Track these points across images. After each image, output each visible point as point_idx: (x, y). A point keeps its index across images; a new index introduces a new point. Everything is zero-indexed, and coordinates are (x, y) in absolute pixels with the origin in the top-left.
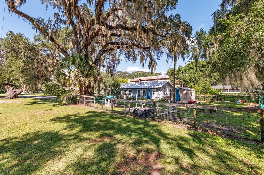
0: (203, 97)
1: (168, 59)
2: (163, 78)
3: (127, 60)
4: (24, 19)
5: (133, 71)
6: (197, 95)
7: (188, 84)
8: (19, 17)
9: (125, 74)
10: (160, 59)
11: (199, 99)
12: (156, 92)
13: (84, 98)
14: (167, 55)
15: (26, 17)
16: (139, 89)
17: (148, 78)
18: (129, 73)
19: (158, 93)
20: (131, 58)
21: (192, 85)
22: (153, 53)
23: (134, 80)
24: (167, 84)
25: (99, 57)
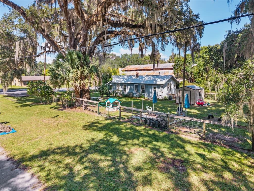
0: (213, 95)
1: (174, 50)
2: (165, 68)
3: (122, 46)
4: (10, 8)
5: (123, 54)
6: (207, 93)
7: (196, 78)
8: (4, 6)
9: (111, 57)
10: (164, 50)
11: (209, 98)
12: (158, 88)
13: (83, 102)
14: (173, 44)
15: (13, 6)
16: (136, 85)
17: (145, 67)
18: (116, 55)
19: (160, 90)
20: (126, 44)
21: (200, 80)
22: (156, 42)
23: (127, 70)
24: (171, 80)
25: (93, 50)
